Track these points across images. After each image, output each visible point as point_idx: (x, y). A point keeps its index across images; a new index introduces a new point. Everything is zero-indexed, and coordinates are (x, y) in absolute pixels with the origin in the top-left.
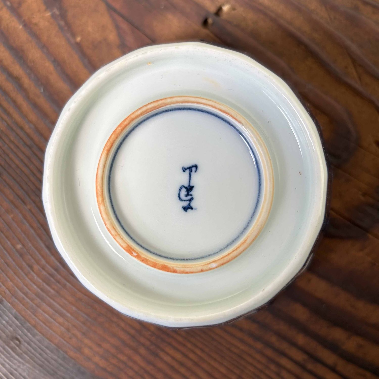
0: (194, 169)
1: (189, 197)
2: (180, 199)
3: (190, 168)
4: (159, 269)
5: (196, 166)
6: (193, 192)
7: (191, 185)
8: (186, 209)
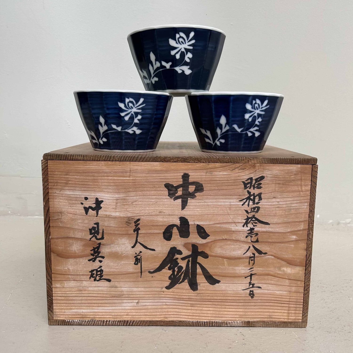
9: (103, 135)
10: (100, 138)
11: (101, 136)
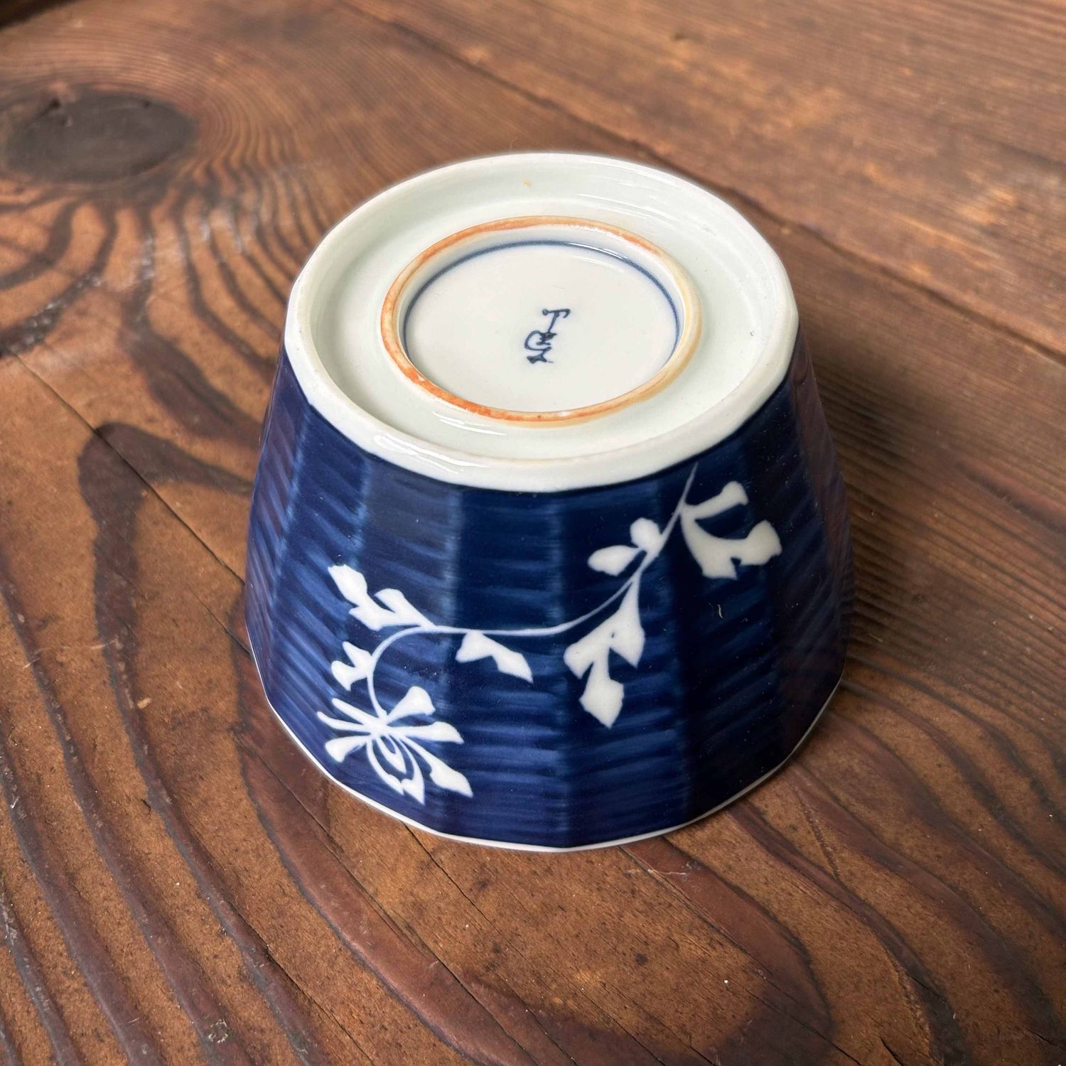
0: (563, 314)
1: (544, 347)
2: (527, 346)
3: (557, 313)
4: (459, 406)
5: (568, 312)
6: (552, 342)
7: (553, 331)
8: (532, 360)
9: (619, 593)
10: (646, 562)
11: (635, 579)
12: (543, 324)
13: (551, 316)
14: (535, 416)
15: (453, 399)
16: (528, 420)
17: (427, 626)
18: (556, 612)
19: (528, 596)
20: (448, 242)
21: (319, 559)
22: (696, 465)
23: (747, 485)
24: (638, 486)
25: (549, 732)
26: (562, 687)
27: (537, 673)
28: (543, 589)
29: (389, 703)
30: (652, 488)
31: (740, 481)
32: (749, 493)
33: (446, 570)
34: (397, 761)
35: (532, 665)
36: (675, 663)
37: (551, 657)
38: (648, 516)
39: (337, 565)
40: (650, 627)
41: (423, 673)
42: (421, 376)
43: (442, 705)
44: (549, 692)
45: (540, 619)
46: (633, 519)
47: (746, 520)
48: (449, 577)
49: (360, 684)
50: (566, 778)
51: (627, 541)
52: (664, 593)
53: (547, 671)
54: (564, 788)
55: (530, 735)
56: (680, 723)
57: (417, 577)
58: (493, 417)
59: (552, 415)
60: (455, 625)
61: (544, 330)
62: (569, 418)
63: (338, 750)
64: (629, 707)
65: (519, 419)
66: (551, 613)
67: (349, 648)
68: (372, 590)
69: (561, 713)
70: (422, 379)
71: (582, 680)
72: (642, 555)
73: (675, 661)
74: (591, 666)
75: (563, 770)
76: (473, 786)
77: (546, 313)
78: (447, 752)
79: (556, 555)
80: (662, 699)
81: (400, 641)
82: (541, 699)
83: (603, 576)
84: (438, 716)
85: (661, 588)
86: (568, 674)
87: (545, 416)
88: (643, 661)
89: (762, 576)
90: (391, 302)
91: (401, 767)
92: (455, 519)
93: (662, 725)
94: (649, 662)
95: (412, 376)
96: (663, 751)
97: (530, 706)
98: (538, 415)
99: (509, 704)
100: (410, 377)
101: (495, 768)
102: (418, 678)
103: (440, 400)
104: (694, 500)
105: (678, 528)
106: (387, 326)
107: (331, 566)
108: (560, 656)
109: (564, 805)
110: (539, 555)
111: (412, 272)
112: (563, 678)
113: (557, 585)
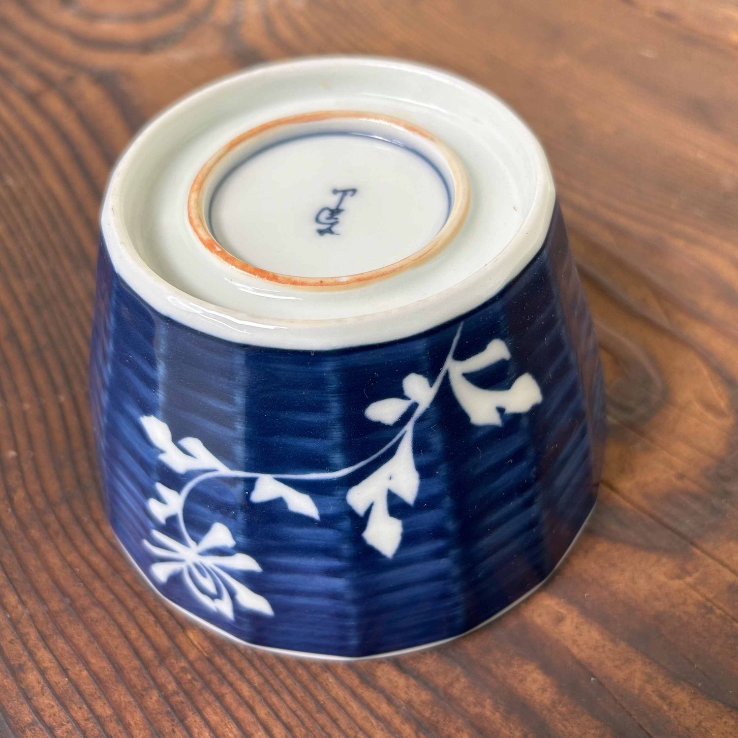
0: (350, 193)
1: (332, 221)
3: (345, 192)
5: (354, 191)
6: (340, 217)
7: (341, 207)
8: (321, 232)
9: (394, 441)
10: (418, 413)
12: (332, 201)
13: (339, 195)
14: (318, 281)
15: (245, 266)
16: (311, 285)
17: (224, 470)
18: (337, 458)
19: (311, 444)
20: (252, 133)
21: (133, 410)
22: (462, 324)
23: (509, 343)
24: (409, 344)
25: (335, 563)
26: (346, 524)
27: (323, 512)
28: (325, 438)
29: (197, 535)
30: (421, 345)
31: (503, 338)
32: (512, 349)
33: (237, 421)
34: (208, 584)
35: (318, 505)
36: (447, 502)
37: (334, 498)
38: (418, 372)
39: (147, 415)
40: (424, 471)
41: (224, 511)
42: (218, 246)
43: (241, 539)
44: (334, 529)
45: (324, 465)
46: (406, 373)
47: (509, 373)
48: (240, 427)
49: (172, 520)
50: (355, 602)
51: (400, 394)
52: (436, 440)
53: (331, 510)
54: (352, 609)
55: (320, 565)
56: (453, 552)
57: (213, 427)
58: (280, 282)
59: (333, 281)
60: (247, 470)
61: (333, 206)
62: (348, 283)
63: (161, 572)
64: (408, 539)
65: (303, 284)
66: (333, 459)
67: (161, 488)
68: (176, 439)
69: (346, 546)
70: (218, 249)
71: (364, 517)
72: (414, 406)
73: (448, 499)
74: (372, 505)
75: (350, 595)
76: (274, 606)
77: (335, 192)
78: (248, 579)
79: (335, 408)
80: (438, 532)
81: (202, 483)
82: (328, 535)
83: (379, 426)
84: (239, 549)
85: (432, 436)
86: (351, 513)
87: (326, 281)
88: (418, 501)
89: (525, 422)
90: (198, 184)
91: (212, 589)
92: (242, 376)
93: (439, 554)
94: (424, 502)
95: (210, 246)
96: (440, 576)
97: (319, 540)
98: (321, 279)
99: (300, 538)
100: (208, 248)
101: (292, 592)
102: (219, 516)
103: (234, 267)
104: (461, 356)
105: (446, 381)
106: (192, 203)
107: (143, 417)
108: (343, 497)
109: (353, 623)
110: (319, 407)
111: (219, 158)
112: (346, 517)
113: (337, 434)
